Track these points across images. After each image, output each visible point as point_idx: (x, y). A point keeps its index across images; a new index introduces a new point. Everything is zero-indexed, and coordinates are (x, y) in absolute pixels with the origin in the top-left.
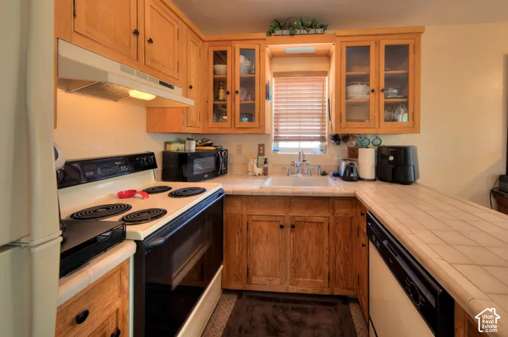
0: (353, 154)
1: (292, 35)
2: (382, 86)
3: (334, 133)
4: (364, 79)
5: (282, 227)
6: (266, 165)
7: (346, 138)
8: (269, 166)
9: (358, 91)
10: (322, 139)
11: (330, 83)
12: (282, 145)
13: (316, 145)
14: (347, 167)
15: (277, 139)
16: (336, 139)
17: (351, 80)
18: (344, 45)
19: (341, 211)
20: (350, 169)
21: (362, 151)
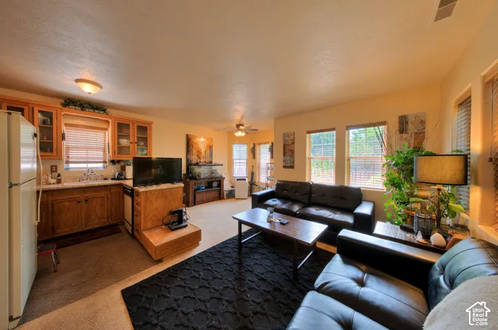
0: (123, 169)
1: (82, 110)
2: (136, 141)
3: (111, 159)
4: (127, 137)
5: (79, 202)
6: (59, 178)
7: (119, 162)
8: (62, 178)
9: (124, 142)
10: (105, 162)
11: (109, 134)
12: (71, 166)
13: (101, 165)
14: (119, 174)
15: (67, 162)
16: (113, 162)
17: (120, 137)
18: (116, 122)
19: (114, 190)
20: (120, 175)
21: (127, 167)
